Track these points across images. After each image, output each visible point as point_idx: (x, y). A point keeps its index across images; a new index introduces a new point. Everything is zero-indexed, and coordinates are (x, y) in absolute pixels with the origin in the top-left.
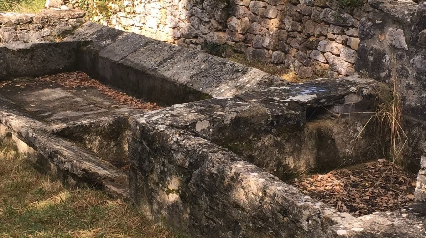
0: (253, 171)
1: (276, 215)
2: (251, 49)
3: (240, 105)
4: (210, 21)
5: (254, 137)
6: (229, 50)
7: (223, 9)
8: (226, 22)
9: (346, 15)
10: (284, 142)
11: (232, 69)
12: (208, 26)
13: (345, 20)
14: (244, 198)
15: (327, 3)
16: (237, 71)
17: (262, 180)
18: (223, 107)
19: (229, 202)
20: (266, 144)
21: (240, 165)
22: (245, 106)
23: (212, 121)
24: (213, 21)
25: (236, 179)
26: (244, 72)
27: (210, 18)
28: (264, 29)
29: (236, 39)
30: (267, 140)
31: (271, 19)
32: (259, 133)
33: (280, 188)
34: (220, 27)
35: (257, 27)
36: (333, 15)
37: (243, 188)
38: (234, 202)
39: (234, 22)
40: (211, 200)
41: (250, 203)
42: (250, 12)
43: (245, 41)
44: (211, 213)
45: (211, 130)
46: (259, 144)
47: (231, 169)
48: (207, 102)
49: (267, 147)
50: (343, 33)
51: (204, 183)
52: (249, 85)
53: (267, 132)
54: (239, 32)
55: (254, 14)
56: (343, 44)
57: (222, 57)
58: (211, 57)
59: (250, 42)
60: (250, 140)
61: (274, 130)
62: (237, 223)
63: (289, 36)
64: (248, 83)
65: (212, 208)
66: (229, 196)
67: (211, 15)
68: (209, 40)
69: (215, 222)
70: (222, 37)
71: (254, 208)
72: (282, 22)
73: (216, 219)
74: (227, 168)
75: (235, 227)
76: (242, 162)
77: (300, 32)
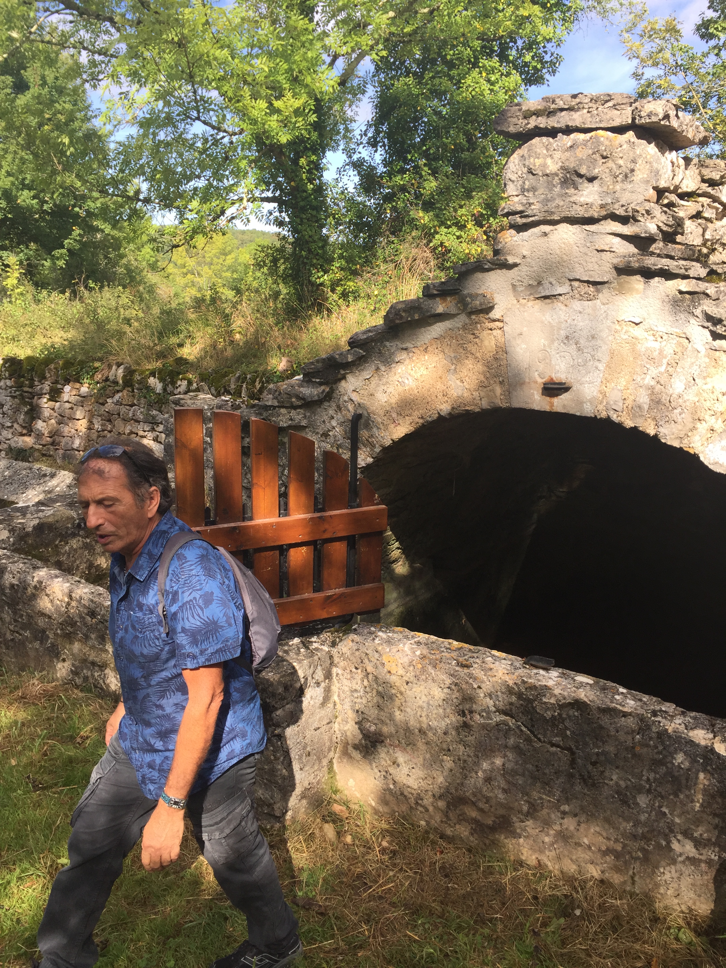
0: (57, 577)
1: (84, 618)
2: (61, 452)
3: (43, 511)
4: (12, 426)
5: (60, 542)
6: (36, 454)
7: (26, 413)
8: (30, 425)
9: (155, 412)
10: (94, 543)
11: (40, 474)
12: (11, 430)
13: (154, 417)
14: (49, 605)
15: (135, 402)
16: (45, 475)
17: (68, 585)
18: (24, 515)
19: (34, 612)
20: (75, 547)
21: (42, 573)
22: (49, 512)
23: (12, 530)
24: (16, 426)
25: (40, 588)
26: (53, 476)
27: (12, 422)
28: (73, 430)
29: (44, 442)
30: (74, 543)
31: (78, 420)
32: (65, 537)
33: (86, 590)
34: (25, 432)
35: (66, 430)
36: (141, 413)
37: (47, 595)
38: (39, 611)
39: (40, 425)
40: (15, 612)
41: (56, 609)
42: (56, 414)
43: (53, 444)
44: (16, 626)
45: (11, 539)
46: (67, 548)
47: (33, 577)
48: (7, 511)
49: (75, 550)
50: (153, 430)
51: (5, 595)
52: (58, 489)
53: (74, 535)
54: (46, 435)
55: (61, 415)
56: (154, 440)
57: (29, 462)
58: (15, 463)
59: (59, 444)
60: (56, 546)
61: (82, 533)
62: (44, 631)
63: (99, 436)
64: (57, 486)
65: (16, 621)
66: (34, 606)
67: (14, 419)
68: (13, 445)
69: (20, 635)
70: (29, 441)
71: (61, 615)
72: (90, 422)
73: (22, 632)
74: (29, 578)
75: (42, 636)
76: (45, 569)
77: (110, 432)
